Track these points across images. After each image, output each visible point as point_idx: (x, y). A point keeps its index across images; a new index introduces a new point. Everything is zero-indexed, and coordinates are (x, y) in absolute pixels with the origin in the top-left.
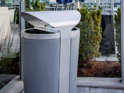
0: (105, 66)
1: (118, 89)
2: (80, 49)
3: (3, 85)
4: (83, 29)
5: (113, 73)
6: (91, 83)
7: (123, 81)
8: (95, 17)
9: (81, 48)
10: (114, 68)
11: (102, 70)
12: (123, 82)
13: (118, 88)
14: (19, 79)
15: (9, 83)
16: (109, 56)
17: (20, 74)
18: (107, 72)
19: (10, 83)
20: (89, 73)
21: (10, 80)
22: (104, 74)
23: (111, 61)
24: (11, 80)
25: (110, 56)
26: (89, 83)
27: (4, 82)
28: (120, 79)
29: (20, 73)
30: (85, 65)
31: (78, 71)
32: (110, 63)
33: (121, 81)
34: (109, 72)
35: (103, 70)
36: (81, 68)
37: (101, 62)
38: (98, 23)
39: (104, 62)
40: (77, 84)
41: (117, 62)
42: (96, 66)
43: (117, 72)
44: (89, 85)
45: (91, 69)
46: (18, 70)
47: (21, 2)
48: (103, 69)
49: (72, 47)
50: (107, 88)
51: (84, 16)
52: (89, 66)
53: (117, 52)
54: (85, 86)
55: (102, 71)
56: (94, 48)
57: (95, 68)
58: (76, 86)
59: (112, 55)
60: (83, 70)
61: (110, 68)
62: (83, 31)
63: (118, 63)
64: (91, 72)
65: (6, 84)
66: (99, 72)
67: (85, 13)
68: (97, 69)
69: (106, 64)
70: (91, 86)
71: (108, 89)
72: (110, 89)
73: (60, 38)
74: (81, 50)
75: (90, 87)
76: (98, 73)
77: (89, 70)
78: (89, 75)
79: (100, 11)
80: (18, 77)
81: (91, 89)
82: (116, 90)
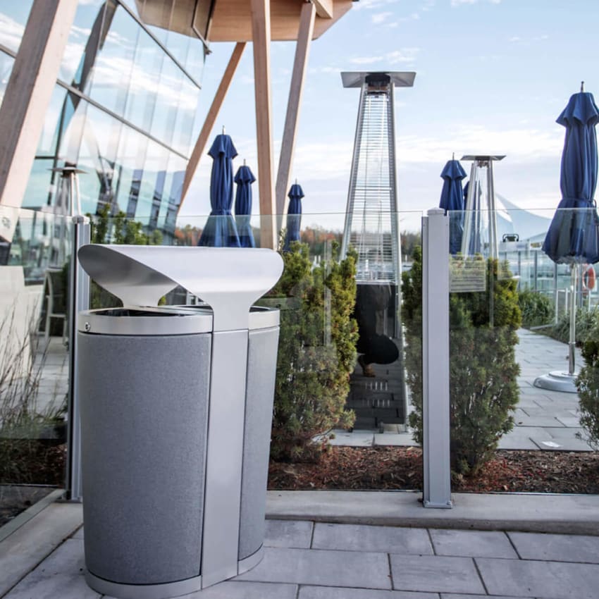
0: (370, 458)
1: (410, 526)
2: (280, 392)
3: (7, 517)
4: (290, 325)
5: (396, 478)
6: (318, 508)
7: (429, 500)
8: (332, 284)
9: (283, 391)
10: (397, 463)
11: (355, 469)
12: (428, 504)
13: (410, 522)
14: (63, 498)
15: (26, 511)
16: (382, 432)
17: (67, 486)
18: (375, 475)
19: (30, 510)
20: (312, 479)
21: (28, 504)
22: (363, 481)
23: (390, 446)
24: (35, 502)
25: (385, 432)
26: (309, 508)
27: (9, 508)
28: (419, 495)
29: (66, 481)
30: (298, 450)
31: (271, 473)
32: (386, 450)
33: (421, 502)
34: (382, 476)
35: (359, 471)
36: (284, 464)
37: (354, 448)
38: (344, 304)
39: (364, 448)
40: (269, 512)
41: (409, 449)
42: (334, 458)
43: (410, 475)
44: (311, 513)
45: (317, 467)
46: (57, 474)
47: (76, 226)
48: (361, 468)
49: (250, 367)
50: (371, 525)
51: (293, 277)
52: (311, 455)
53: (410, 409)
54: (294, 516)
55: (356, 473)
56: (329, 392)
57: (333, 463)
58: (264, 517)
59: (395, 426)
60: (291, 471)
61: (387, 465)
62: (291, 331)
63: (413, 451)
64: (319, 478)
65: (16, 515)
66: (346, 477)
67: (298, 269)
68: (339, 467)
69: (370, 454)
70: (315, 517)
71: (377, 528)
72: (385, 528)
73: (212, 333)
74: (284, 396)
75: (315, 520)
76: (344, 480)
77: (310, 472)
78: (313, 485)
79: (352, 263)
80: (59, 492)
81: (318, 525)
82: (404, 529)
